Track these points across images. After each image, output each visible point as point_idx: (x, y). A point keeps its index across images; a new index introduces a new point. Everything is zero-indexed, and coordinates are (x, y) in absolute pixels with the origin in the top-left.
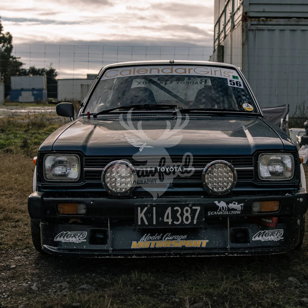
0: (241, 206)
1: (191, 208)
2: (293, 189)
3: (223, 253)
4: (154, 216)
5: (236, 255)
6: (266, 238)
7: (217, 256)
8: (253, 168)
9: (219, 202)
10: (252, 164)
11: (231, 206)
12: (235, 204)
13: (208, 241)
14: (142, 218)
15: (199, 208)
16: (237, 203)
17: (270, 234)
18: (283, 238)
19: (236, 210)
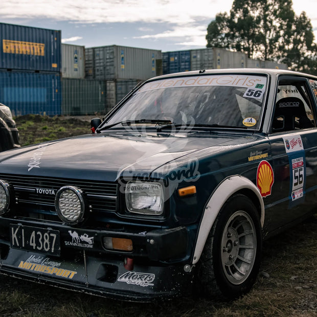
0: (92, 239)
1: (49, 234)
2: (160, 227)
3: (80, 289)
4: (23, 238)
5: (91, 294)
6: (133, 281)
7: (74, 290)
8: (116, 197)
9: (72, 232)
10: (115, 193)
11: (83, 237)
12: (85, 236)
13: (76, 273)
14: (15, 238)
15: (55, 236)
16: (87, 236)
17: (138, 277)
18: (153, 285)
19: (87, 243)
